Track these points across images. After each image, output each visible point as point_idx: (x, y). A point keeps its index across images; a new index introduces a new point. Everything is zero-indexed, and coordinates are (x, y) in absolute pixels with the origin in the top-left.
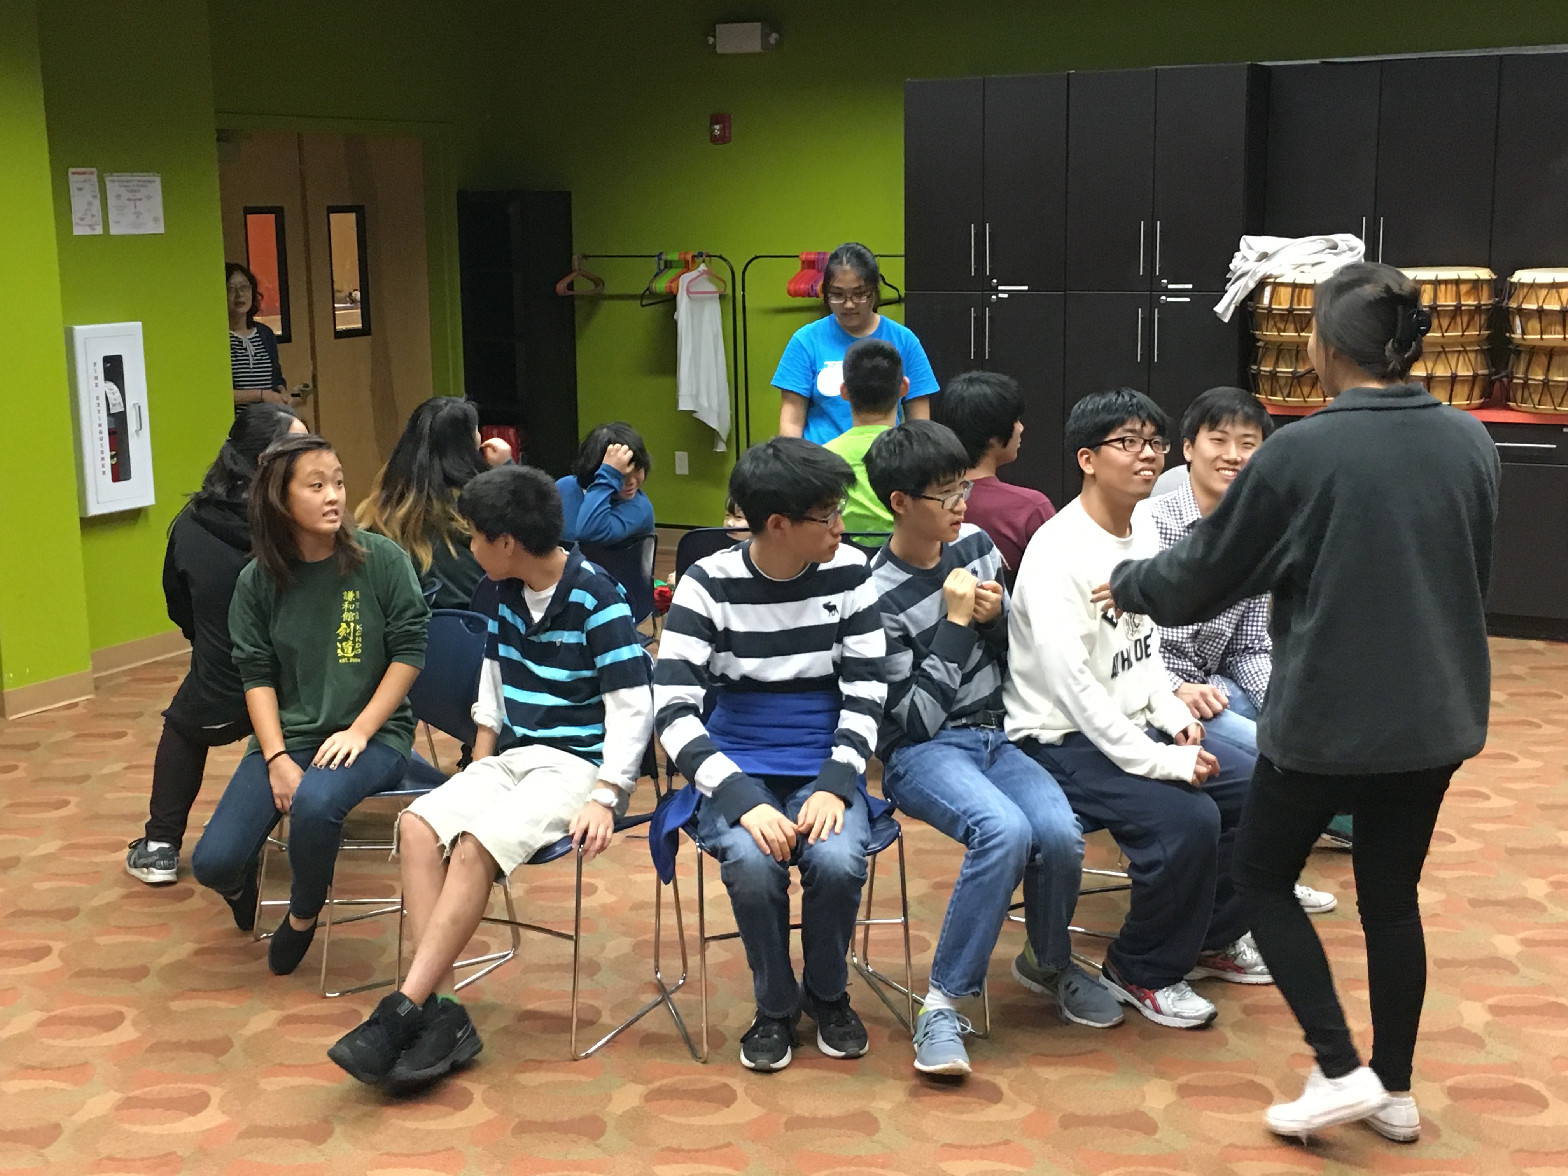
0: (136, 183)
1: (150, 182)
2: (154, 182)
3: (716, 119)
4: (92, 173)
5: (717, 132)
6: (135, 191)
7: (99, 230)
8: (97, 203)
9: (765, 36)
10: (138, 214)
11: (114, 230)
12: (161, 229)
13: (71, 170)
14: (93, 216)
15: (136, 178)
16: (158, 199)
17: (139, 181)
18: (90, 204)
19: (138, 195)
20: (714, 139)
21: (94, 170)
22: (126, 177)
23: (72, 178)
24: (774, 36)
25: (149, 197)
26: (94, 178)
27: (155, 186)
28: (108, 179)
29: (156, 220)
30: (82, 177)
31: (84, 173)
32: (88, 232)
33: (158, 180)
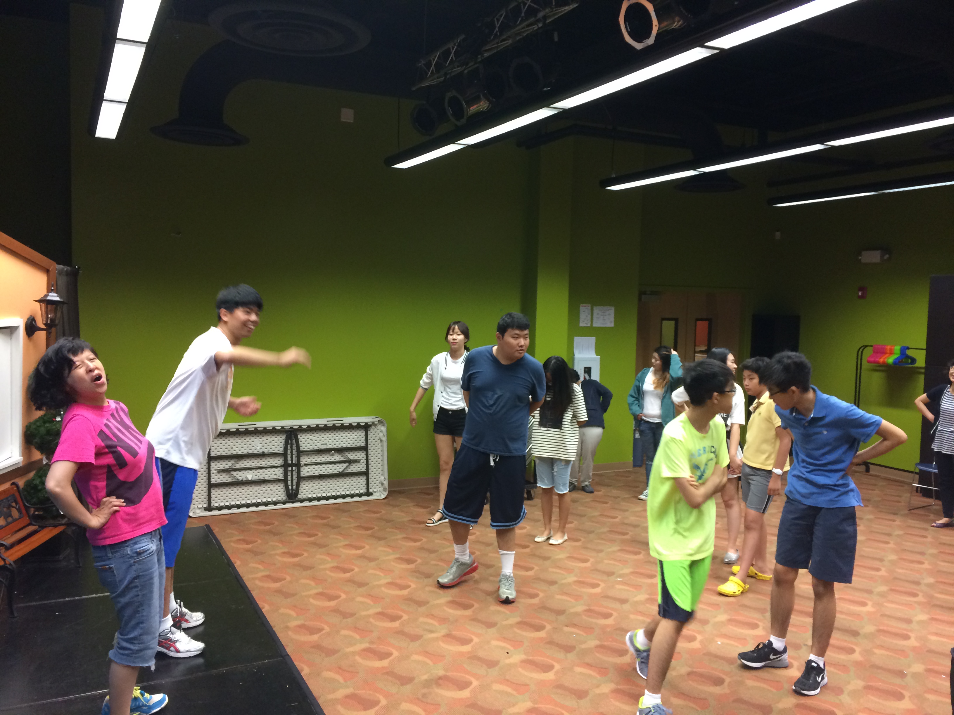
0: (605, 310)
1: (610, 309)
2: (612, 309)
3: (861, 289)
4: (589, 306)
5: (860, 294)
6: (604, 312)
7: (589, 325)
8: (589, 316)
9: (882, 256)
10: (604, 320)
11: (594, 325)
12: (612, 325)
13: (581, 305)
14: (588, 320)
15: (606, 308)
16: (613, 315)
18: (587, 316)
19: (605, 314)
20: (859, 297)
21: (590, 305)
22: (601, 308)
23: (581, 308)
24: (886, 256)
25: (609, 314)
26: (590, 308)
27: (612, 311)
28: (594, 308)
29: (611, 322)
30: (585, 307)
31: (586, 306)
32: (585, 325)
33: (613, 308)
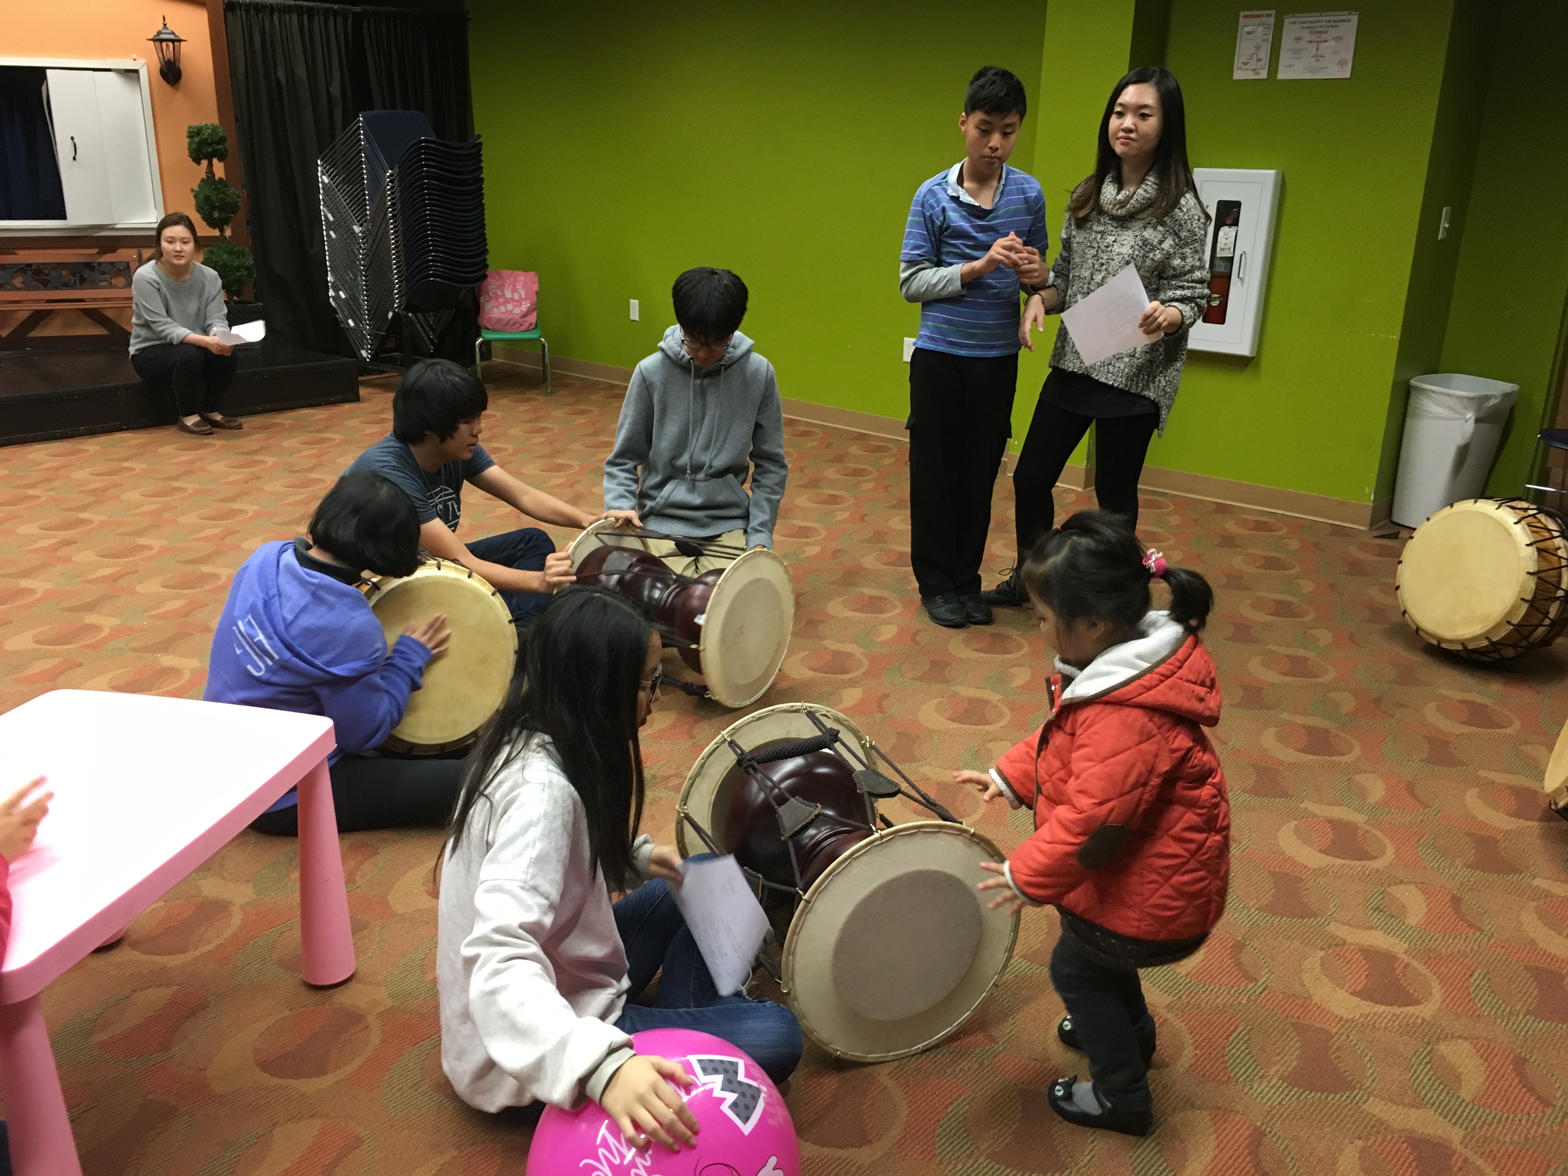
0: (1323, 24)
1: (1341, 22)
2: (1349, 21)
4: (1269, 16)
6: (1321, 32)
7: (1263, 75)
8: (1268, 46)
10: (1318, 57)
11: (1282, 75)
12: (1346, 74)
13: (1242, 14)
14: (1259, 60)
15: (1327, 18)
16: (1350, 40)
17: (1329, 21)
18: (1258, 48)
19: (1324, 37)
21: (1274, 12)
22: (1312, 17)
23: (1243, 23)
25: (1338, 39)
26: (1271, 20)
27: (1347, 28)
28: (1287, 21)
29: (1342, 63)
30: (1258, 20)
31: (1258, 16)
32: (1251, 76)
33: (1354, 19)
